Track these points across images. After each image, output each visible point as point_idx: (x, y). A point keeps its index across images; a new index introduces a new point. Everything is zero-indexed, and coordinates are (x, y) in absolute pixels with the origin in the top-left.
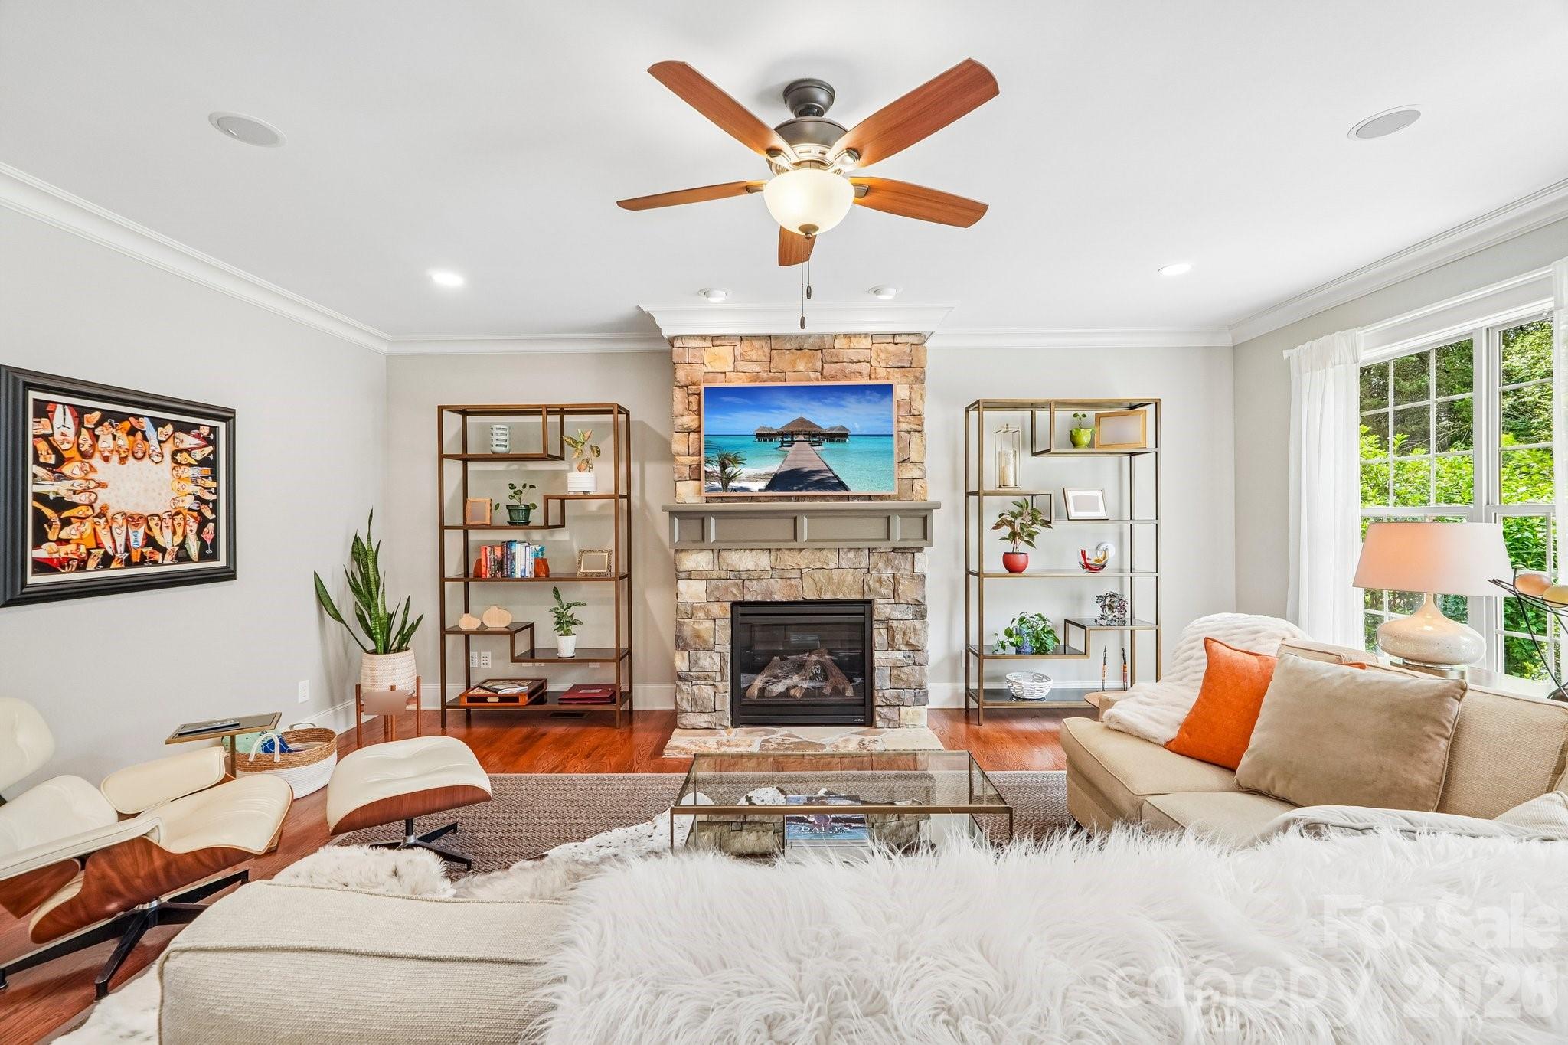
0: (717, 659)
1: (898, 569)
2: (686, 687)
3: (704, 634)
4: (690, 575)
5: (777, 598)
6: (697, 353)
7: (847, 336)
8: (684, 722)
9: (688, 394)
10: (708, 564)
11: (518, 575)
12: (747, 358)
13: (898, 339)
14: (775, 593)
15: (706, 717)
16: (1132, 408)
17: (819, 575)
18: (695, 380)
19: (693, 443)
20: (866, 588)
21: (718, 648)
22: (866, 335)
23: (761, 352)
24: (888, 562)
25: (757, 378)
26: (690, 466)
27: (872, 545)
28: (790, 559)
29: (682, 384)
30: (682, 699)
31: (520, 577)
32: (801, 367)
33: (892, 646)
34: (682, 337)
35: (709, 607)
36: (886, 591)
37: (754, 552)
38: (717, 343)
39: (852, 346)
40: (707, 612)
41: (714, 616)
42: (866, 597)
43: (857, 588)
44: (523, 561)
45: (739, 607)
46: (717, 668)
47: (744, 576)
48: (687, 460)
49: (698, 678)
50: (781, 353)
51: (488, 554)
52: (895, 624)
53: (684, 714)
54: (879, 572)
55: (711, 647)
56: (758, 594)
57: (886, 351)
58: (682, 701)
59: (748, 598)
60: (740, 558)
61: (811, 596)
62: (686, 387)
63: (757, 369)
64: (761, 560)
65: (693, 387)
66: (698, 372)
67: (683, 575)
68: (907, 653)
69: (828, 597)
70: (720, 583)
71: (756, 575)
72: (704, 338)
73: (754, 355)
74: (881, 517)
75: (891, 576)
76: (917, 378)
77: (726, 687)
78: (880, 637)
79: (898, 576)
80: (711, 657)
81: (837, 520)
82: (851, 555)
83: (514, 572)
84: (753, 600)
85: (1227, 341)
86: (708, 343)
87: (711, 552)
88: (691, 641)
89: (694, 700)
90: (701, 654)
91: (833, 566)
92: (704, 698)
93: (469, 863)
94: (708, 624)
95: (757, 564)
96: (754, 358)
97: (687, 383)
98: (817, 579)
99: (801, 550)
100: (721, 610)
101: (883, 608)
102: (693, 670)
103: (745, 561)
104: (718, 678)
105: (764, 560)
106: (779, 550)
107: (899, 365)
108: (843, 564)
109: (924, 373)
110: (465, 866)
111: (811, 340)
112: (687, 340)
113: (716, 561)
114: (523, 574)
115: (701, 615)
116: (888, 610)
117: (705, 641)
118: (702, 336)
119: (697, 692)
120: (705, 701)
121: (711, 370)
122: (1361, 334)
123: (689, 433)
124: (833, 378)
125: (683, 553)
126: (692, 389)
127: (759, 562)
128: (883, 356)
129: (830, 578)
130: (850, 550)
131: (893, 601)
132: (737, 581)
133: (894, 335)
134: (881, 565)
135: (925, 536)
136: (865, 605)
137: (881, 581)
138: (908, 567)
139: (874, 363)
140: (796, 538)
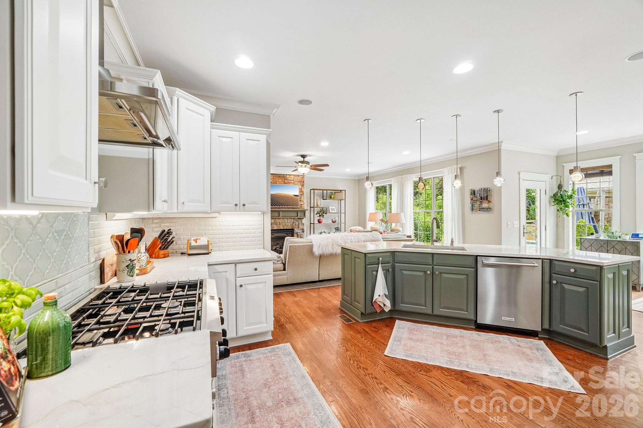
1: (299, 222)
7: (289, 175)
16: (341, 191)
20: (293, 226)
22: (293, 175)
23: (272, 177)
24: (297, 221)
27: (294, 217)
28: (278, 221)
32: (280, 180)
36: (297, 227)
39: (290, 177)
43: (291, 226)
45: (273, 231)
50: (276, 178)
52: (298, 233)
54: (295, 223)
57: (297, 178)
61: (282, 228)
69: (285, 228)
74: (296, 212)
76: (302, 184)
79: (299, 224)
81: (287, 212)
82: (290, 220)
84: (276, 229)
85: (357, 178)
91: (286, 222)
99: (280, 219)
106: (275, 219)
107: (299, 181)
108: (288, 222)
116: (297, 231)
122: (375, 182)
124: (286, 183)
129: (286, 224)
130: (290, 219)
131: (298, 229)
133: (298, 175)
134: (296, 222)
135: (304, 216)
136: (293, 229)
137: (296, 225)
138: (301, 222)
139: (294, 181)
140: (279, 216)
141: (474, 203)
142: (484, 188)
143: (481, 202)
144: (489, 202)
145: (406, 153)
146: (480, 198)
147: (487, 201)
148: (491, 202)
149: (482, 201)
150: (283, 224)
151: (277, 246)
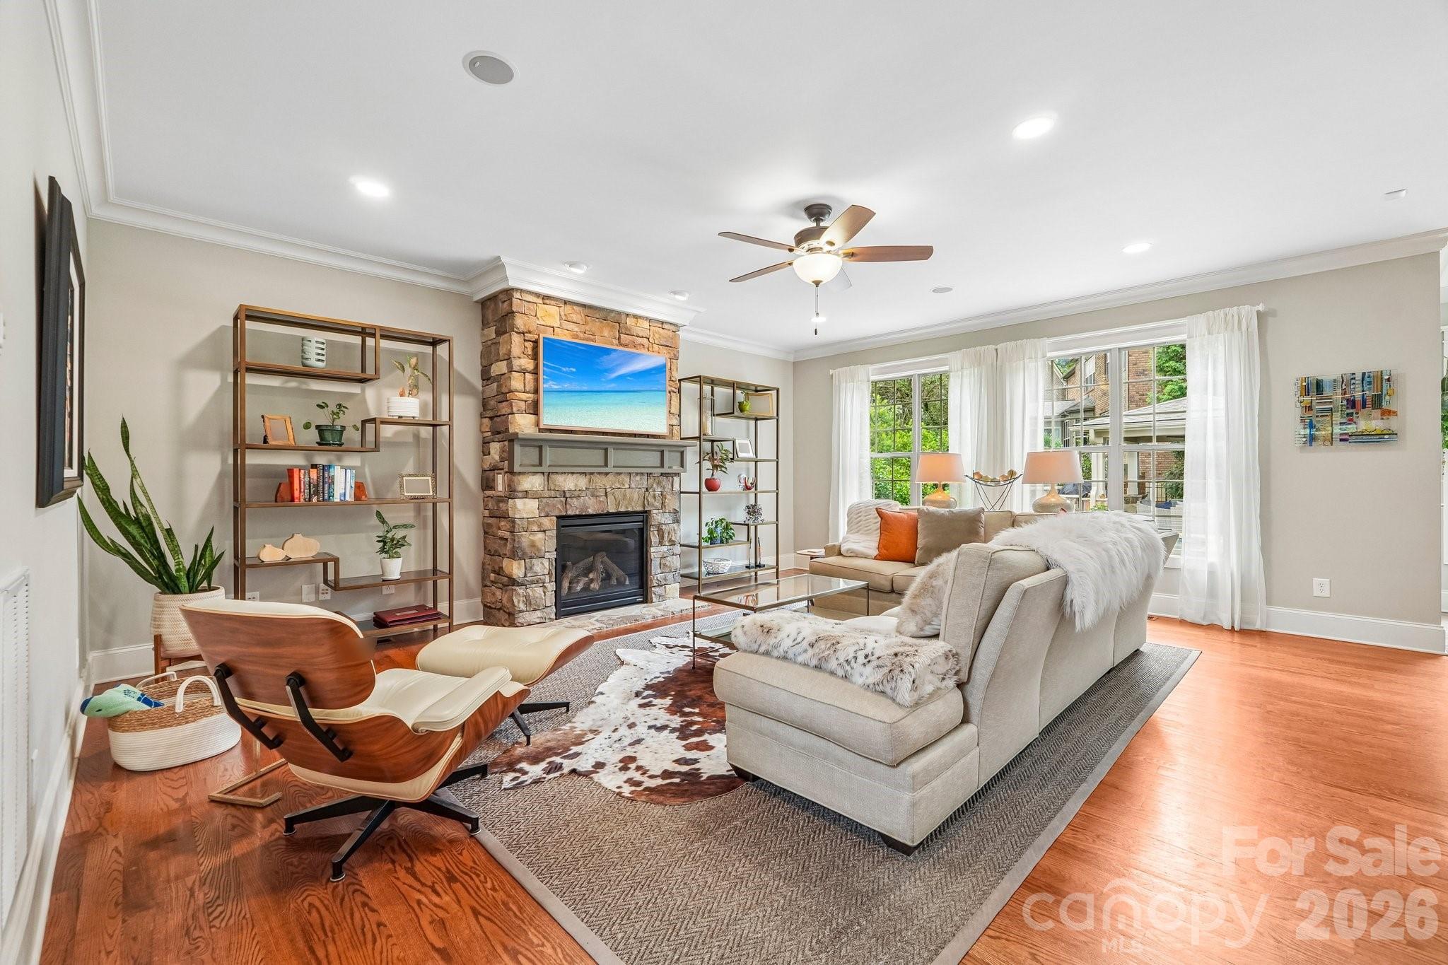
0: (546, 563)
1: (664, 488)
2: (522, 591)
3: (539, 544)
4: (526, 495)
5: (591, 511)
6: (530, 305)
7: (635, 317)
8: (521, 620)
9: (525, 340)
10: (540, 485)
11: (337, 499)
12: (569, 319)
13: (665, 326)
14: (589, 508)
15: (539, 613)
16: (757, 391)
17: (618, 493)
18: (531, 329)
19: (529, 382)
20: (646, 502)
21: (547, 555)
22: (647, 319)
23: (579, 316)
24: (659, 484)
25: (576, 337)
26: (526, 401)
27: (649, 471)
28: (600, 482)
29: (521, 330)
30: (519, 601)
31: (339, 500)
32: (606, 334)
33: (661, 543)
34: (522, 291)
35: (542, 521)
36: (658, 504)
37: (575, 476)
38: (548, 302)
39: (638, 325)
40: (540, 525)
41: (545, 528)
42: (646, 509)
43: (640, 502)
44: (342, 485)
45: (564, 520)
46: (546, 572)
47: (568, 495)
48: (524, 396)
49: (532, 582)
50: (593, 320)
51: (302, 477)
52: (664, 527)
53: (520, 614)
54: (654, 491)
55: (542, 554)
56: (577, 508)
57: (659, 333)
58: (519, 602)
59: (570, 513)
60: (565, 481)
61: (612, 510)
62: (523, 334)
63: (576, 329)
64: (580, 481)
65: (529, 335)
66: (533, 323)
67: (520, 495)
68: (669, 547)
69: (622, 509)
70: (548, 500)
71: (576, 493)
72: (537, 295)
73: (575, 318)
74: (658, 451)
75: (660, 493)
76: (675, 355)
77: (551, 587)
78: (654, 537)
79: (664, 493)
80: (542, 563)
81: (632, 452)
82: (638, 478)
83: (333, 496)
84: (573, 514)
85: (791, 359)
86: (540, 301)
87: (542, 475)
88: (528, 551)
89: (528, 601)
90: (534, 561)
91: (627, 486)
92: (537, 598)
93: (567, 705)
94: (540, 535)
95: (576, 485)
96: (575, 320)
97: (525, 330)
98: (617, 497)
99: (607, 474)
100: (550, 523)
101: (658, 517)
102: (529, 575)
103: (569, 483)
104: (547, 580)
105: (582, 482)
106: (592, 474)
107: (665, 344)
108: (633, 486)
109: (678, 352)
110: (564, 709)
111: (613, 315)
112: (525, 294)
113: (546, 483)
114: (343, 498)
115: (535, 528)
116: (659, 517)
117: (539, 550)
118: (536, 294)
119: (531, 593)
120: (538, 600)
121: (542, 323)
122: (871, 368)
123: (524, 373)
124: (626, 345)
125: (521, 476)
126: (528, 336)
127: (578, 483)
128: (657, 336)
129: (625, 495)
130: (637, 474)
131: (661, 511)
132: (562, 499)
133: (663, 323)
134: (655, 485)
135: (682, 465)
136: (645, 514)
137: (654, 497)
138: (670, 487)
139: (651, 340)
140: (606, 465)
141: (1319, 419)
142: (1364, 374)
143: (1348, 415)
144: (1388, 413)
145: (1138, 248)
146: (1345, 402)
147: (1377, 413)
148: (1395, 413)
149: (1353, 411)
150: (617, 493)
151: (591, 576)
